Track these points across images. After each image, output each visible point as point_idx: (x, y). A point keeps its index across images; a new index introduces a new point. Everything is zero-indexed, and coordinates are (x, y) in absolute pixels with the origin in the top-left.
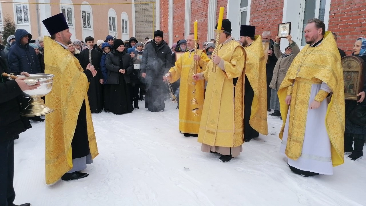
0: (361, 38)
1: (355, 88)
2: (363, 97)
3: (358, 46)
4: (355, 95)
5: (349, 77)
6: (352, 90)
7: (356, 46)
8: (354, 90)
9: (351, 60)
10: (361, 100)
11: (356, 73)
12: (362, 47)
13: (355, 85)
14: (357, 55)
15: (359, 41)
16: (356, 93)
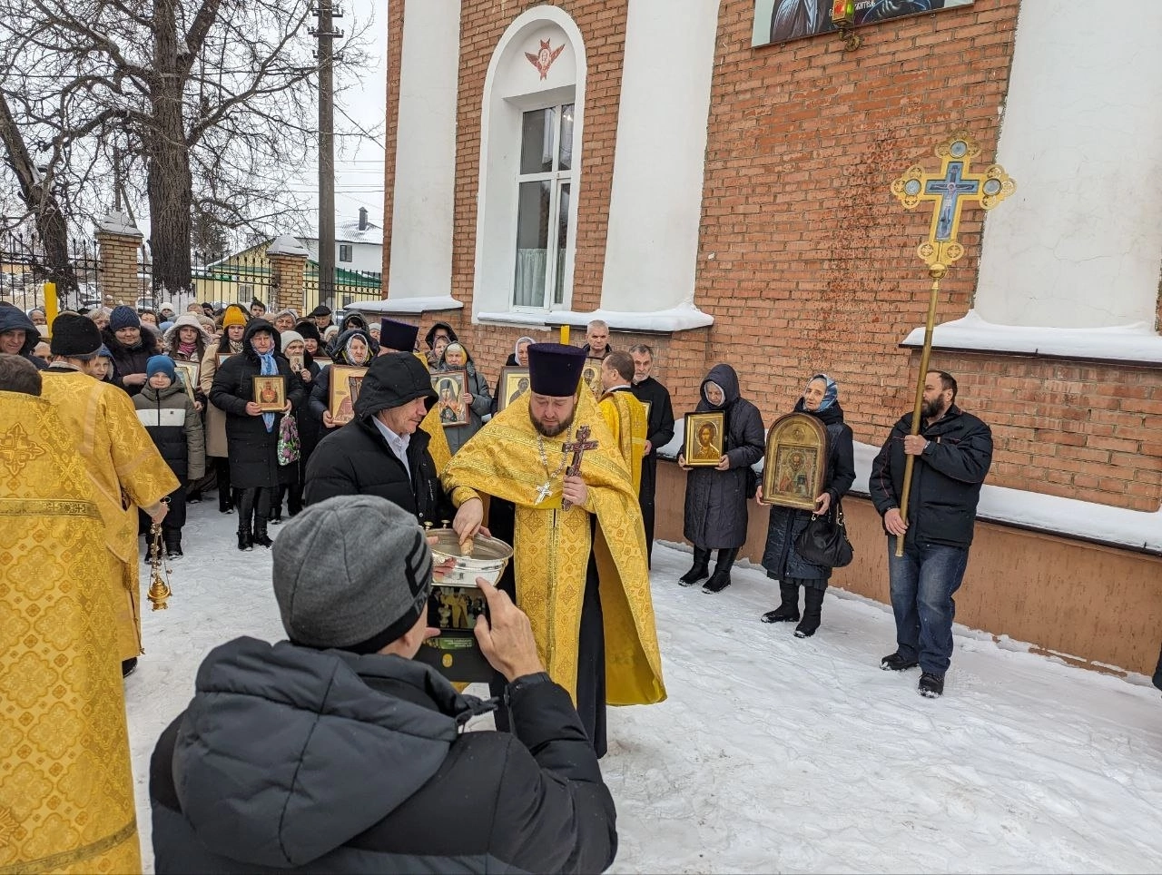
0: (825, 375)
1: (810, 483)
2: (826, 505)
3: (818, 393)
4: (810, 499)
5: (796, 458)
6: (803, 486)
7: (813, 391)
8: (807, 488)
9: (801, 423)
10: (822, 511)
11: (812, 451)
12: (826, 397)
13: (810, 478)
14: (812, 413)
15: (819, 381)
16: (812, 495)
